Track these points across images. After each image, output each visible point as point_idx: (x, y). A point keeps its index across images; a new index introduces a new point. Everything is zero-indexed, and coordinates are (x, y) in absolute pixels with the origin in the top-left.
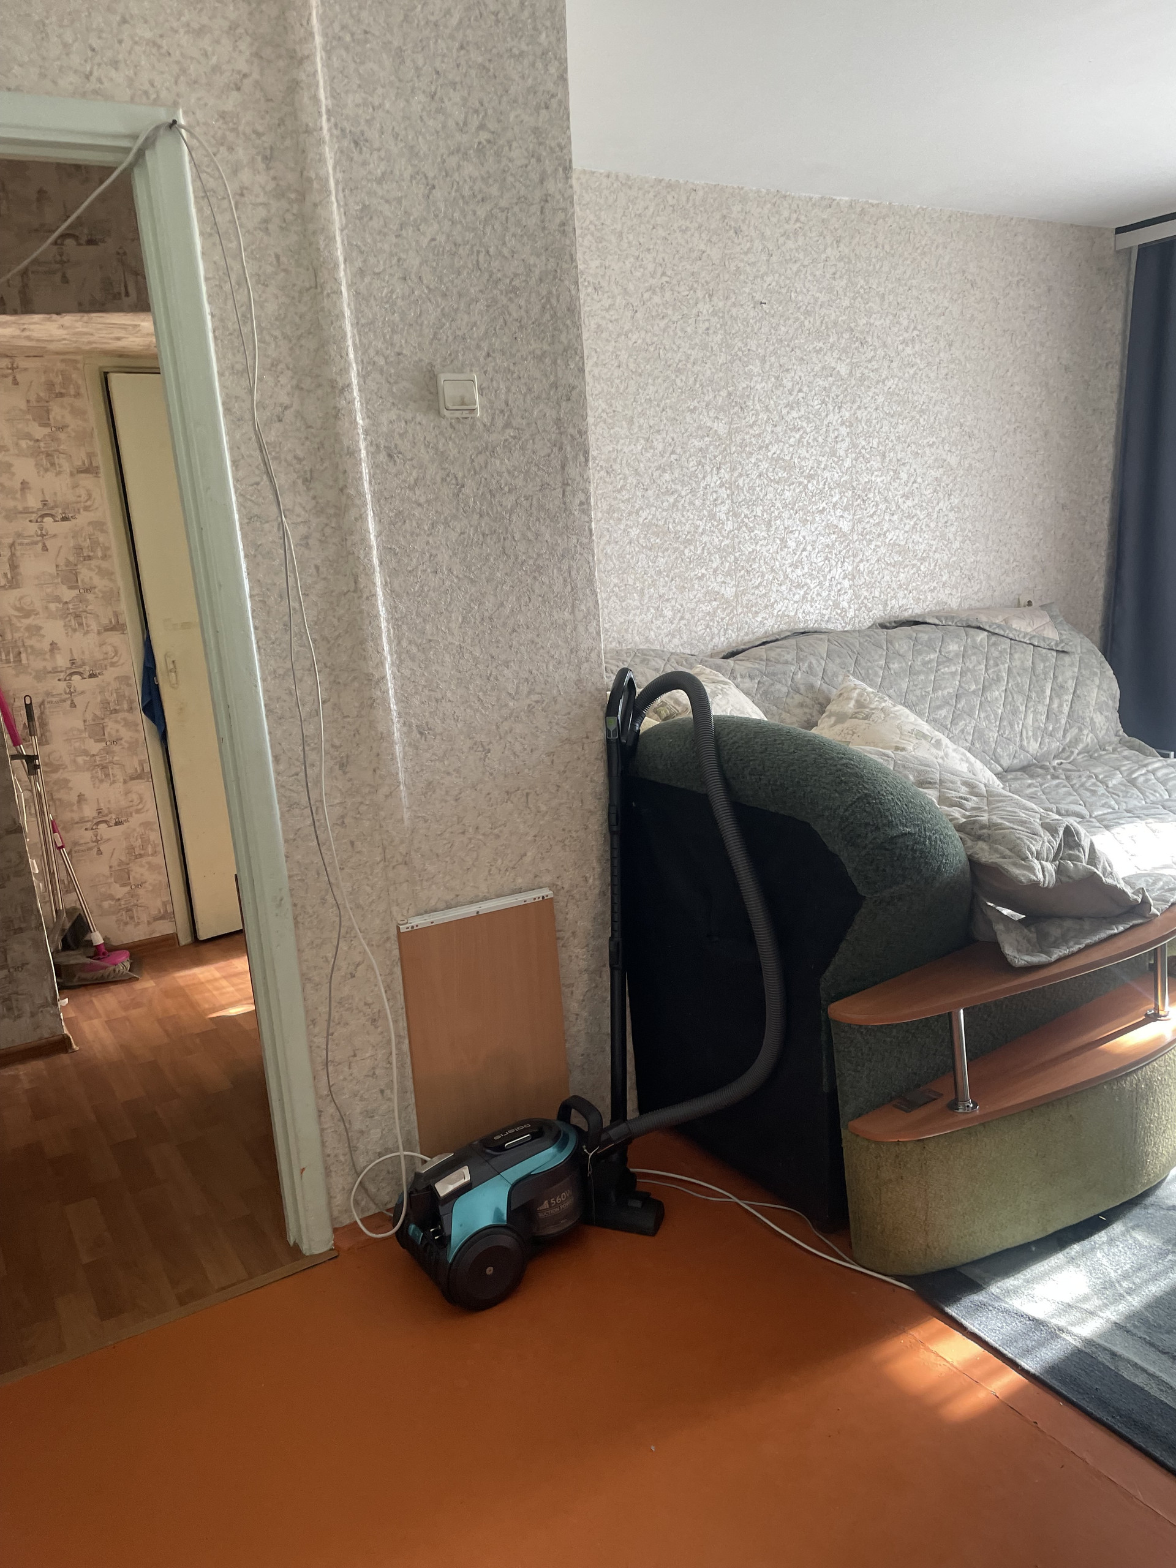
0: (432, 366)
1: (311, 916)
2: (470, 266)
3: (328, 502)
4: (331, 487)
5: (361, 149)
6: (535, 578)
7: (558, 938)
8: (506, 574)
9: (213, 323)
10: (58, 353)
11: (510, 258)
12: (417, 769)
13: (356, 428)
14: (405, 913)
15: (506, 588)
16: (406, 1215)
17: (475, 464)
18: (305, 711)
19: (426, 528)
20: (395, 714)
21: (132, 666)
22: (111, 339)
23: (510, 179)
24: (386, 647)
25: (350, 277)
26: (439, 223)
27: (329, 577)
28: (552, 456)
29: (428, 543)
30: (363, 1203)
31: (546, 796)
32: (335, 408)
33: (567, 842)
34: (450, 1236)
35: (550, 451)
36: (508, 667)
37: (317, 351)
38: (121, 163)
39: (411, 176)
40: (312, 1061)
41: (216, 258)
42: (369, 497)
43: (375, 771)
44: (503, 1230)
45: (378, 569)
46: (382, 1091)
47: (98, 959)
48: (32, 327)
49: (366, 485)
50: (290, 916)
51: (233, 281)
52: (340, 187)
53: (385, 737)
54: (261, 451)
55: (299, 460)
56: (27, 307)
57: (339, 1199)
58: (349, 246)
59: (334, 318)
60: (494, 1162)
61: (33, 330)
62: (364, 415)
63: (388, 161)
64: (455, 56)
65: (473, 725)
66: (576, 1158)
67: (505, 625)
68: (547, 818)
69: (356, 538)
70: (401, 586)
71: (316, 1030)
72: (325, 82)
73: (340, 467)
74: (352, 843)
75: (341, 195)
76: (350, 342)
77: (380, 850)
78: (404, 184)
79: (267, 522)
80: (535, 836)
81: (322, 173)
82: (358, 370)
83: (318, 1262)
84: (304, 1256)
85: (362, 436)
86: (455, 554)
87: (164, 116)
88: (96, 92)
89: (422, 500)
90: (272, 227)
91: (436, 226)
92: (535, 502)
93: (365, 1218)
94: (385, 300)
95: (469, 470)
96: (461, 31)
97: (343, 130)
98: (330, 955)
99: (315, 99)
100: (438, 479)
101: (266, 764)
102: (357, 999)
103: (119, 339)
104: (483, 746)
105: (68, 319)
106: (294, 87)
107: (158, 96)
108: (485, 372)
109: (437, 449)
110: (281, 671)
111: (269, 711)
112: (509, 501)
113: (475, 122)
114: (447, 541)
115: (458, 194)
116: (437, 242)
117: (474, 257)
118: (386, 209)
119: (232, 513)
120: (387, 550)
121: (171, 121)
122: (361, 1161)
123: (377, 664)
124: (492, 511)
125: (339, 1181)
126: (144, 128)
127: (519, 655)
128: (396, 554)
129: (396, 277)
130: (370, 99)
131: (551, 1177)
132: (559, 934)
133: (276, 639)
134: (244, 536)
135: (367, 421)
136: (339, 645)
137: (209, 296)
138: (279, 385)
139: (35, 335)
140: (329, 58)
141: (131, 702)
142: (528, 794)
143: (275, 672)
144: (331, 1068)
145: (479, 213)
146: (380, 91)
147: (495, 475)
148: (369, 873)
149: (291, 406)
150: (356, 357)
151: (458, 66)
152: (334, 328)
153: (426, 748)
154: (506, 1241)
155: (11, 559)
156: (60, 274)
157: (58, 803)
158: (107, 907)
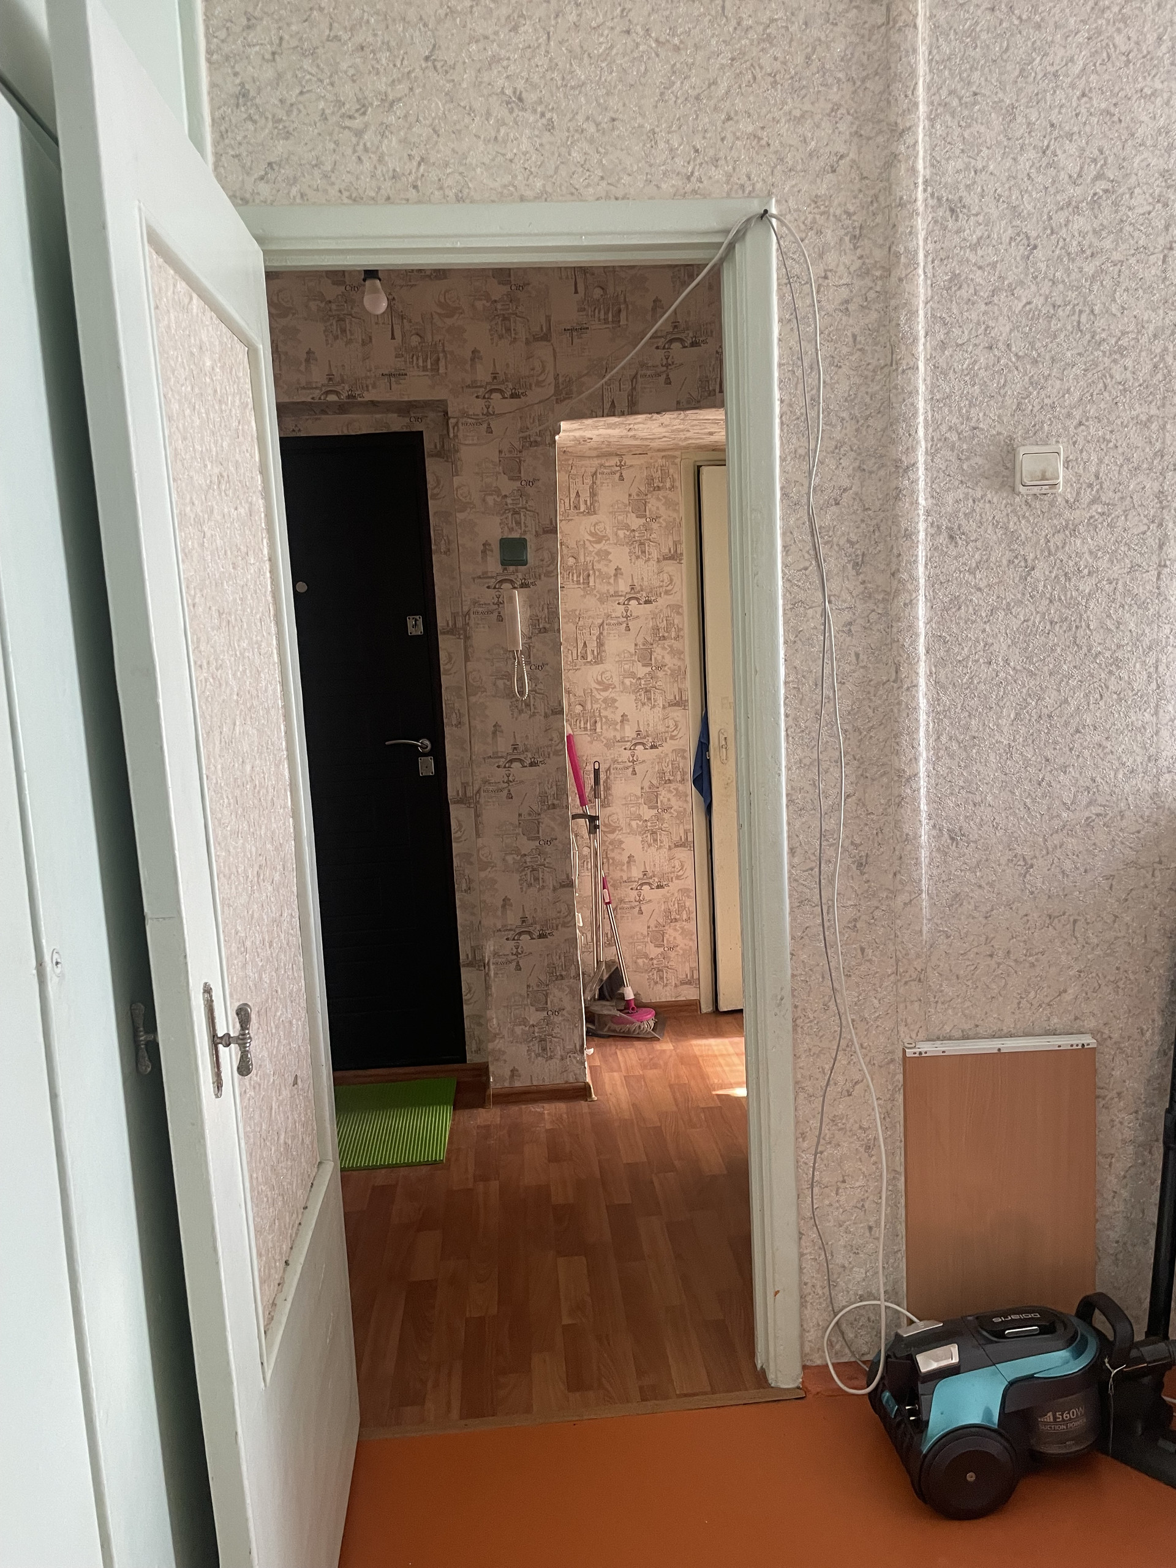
0: (1012, 439)
1: (811, 1022)
2: (1069, 327)
3: (878, 586)
4: (883, 571)
5: (957, 216)
6: (1111, 673)
7: (1098, 1097)
8: (1075, 667)
9: (781, 408)
10: (659, 450)
11: (1119, 315)
12: (944, 877)
13: (916, 509)
14: (914, 1036)
15: (1072, 682)
16: (882, 1378)
17: (1051, 544)
18: (826, 804)
19: (984, 615)
20: (924, 815)
21: (688, 741)
22: (705, 434)
23: (1128, 228)
24: (923, 742)
25: (929, 351)
26: (1037, 284)
27: (869, 665)
28: (1149, 533)
29: (984, 631)
30: (838, 1347)
31: (1099, 926)
32: (897, 488)
33: (1121, 984)
34: (928, 1422)
35: (1146, 528)
36: (1065, 773)
37: (884, 430)
38: (711, 260)
39: (1011, 238)
40: (798, 1179)
41: (792, 343)
42: (922, 581)
43: (895, 874)
44: (993, 1434)
45: (923, 657)
46: (870, 1228)
47: (625, 1013)
48: (636, 427)
49: (921, 569)
50: (789, 1017)
51: (805, 364)
52: (930, 259)
53: (910, 840)
54: (813, 536)
55: (852, 544)
56: (632, 409)
57: (811, 1335)
58: (934, 318)
59: (906, 396)
60: (989, 1348)
61: (638, 430)
62: (929, 496)
63: (986, 225)
64: (1074, 104)
65: (1015, 835)
66: (1094, 1370)
67: (1066, 724)
68: (1098, 952)
69: (903, 625)
70: (947, 678)
71: (805, 1145)
72: (925, 152)
73: (895, 551)
74: (863, 950)
75: (930, 266)
76: (921, 419)
77: (893, 961)
78: (1002, 248)
79: (811, 608)
80: (1080, 972)
81: (911, 246)
82: (926, 448)
83: (781, 1399)
84: (769, 1386)
85: (922, 518)
86: (1014, 643)
87: (756, 207)
88: (694, 192)
89: (982, 585)
90: (852, 307)
91: (1033, 288)
92: (1120, 586)
93: (839, 1363)
94: (966, 372)
95: (1042, 551)
96: (1084, 78)
97: (939, 199)
98: (827, 1067)
99: (913, 170)
100: (1005, 562)
101: (779, 856)
102: (851, 1121)
103: (711, 434)
104: (1024, 859)
105: (667, 418)
106: (891, 162)
107: (754, 189)
108: (1074, 443)
109: (1007, 529)
110: (807, 761)
111: (790, 801)
112: (1086, 586)
113: (1092, 171)
114: (1006, 629)
115: (1063, 251)
116: (1033, 306)
117: (1076, 317)
118: (978, 276)
119: (776, 598)
120: (937, 638)
121: (762, 212)
122: (841, 1299)
123: (911, 760)
124: (1066, 596)
125: (815, 1315)
126: (735, 221)
127: (1081, 759)
128: (945, 643)
129: (981, 347)
130: (973, 162)
131: (1059, 1387)
132: (1099, 1092)
133: (806, 727)
134: (786, 623)
135: (930, 501)
136: (871, 737)
137: (781, 381)
138: (840, 467)
139: (640, 434)
140: (933, 126)
141: (684, 773)
142: (1075, 921)
143: (801, 761)
144: (816, 1190)
145: (1086, 269)
146: (985, 152)
147: (1073, 556)
148: (878, 985)
149: (851, 489)
150: (926, 434)
151: (1077, 115)
152: (906, 405)
153: (956, 855)
154: (995, 1447)
155: (599, 638)
156: (664, 376)
157: (611, 861)
158: (641, 964)
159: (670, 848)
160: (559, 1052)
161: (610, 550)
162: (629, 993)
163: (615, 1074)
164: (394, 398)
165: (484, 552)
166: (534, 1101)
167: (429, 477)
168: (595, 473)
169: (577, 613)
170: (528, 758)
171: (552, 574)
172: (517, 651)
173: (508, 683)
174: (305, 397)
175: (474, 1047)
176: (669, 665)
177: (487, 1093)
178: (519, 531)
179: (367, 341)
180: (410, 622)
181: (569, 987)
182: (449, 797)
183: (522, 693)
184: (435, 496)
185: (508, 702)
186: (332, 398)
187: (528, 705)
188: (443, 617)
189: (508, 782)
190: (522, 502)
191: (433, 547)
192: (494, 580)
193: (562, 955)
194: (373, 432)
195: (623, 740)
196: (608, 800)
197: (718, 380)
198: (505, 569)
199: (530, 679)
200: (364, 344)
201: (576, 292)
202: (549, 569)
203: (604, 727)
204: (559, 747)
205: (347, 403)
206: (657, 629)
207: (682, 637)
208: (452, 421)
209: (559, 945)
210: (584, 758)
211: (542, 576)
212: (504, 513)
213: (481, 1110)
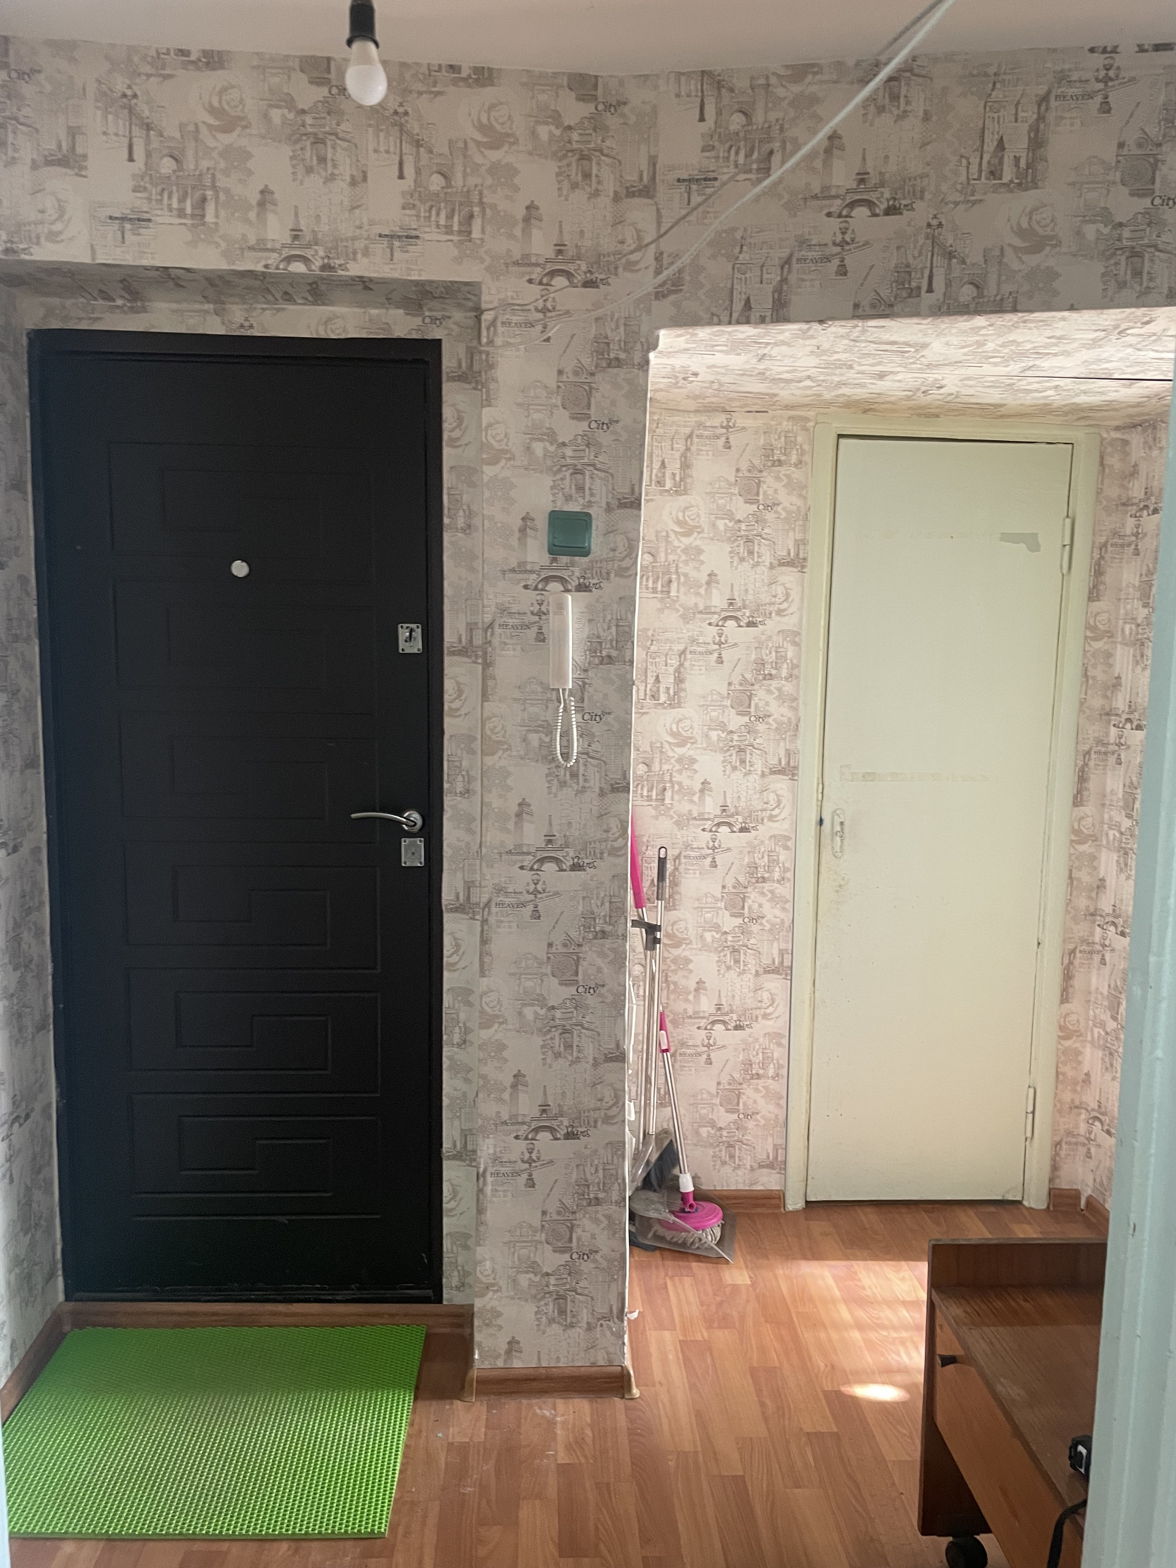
10: (788, 405)
47: (681, 1214)
56: (779, 312)
155: (678, 671)
156: (836, 262)
157: (672, 987)
158: (705, 1135)
159: (757, 974)
160: (585, 1316)
161: (703, 547)
162: (687, 1184)
163: (667, 1335)
164: (396, 275)
165: (523, 530)
166: (542, 1392)
167: (447, 412)
168: (690, 436)
169: (650, 633)
170: (569, 856)
171: (627, 573)
172: (564, 690)
173: (547, 739)
174: (252, 263)
175: (455, 1282)
176: (775, 716)
177: (470, 1374)
178: (581, 501)
179: (359, 179)
180: (403, 633)
181: (608, 1217)
182: (444, 902)
183: (566, 756)
184: (453, 440)
185: (544, 769)
186: (298, 268)
187: (574, 775)
188: (453, 629)
189: (536, 892)
190: (589, 456)
191: (446, 521)
192: (534, 576)
193: (601, 1167)
194: (365, 336)
195: (701, 818)
196: (674, 899)
197: (927, 273)
198: (554, 560)
199: (581, 735)
200: (353, 183)
201: (702, 119)
202: (624, 564)
203: (676, 797)
204: (619, 843)
205: (322, 279)
206: (762, 663)
207: (797, 677)
208: (487, 317)
209: (596, 1151)
210: (645, 840)
211: (612, 575)
212: (560, 470)
213: (458, 1403)
